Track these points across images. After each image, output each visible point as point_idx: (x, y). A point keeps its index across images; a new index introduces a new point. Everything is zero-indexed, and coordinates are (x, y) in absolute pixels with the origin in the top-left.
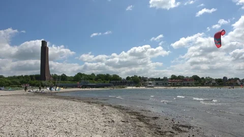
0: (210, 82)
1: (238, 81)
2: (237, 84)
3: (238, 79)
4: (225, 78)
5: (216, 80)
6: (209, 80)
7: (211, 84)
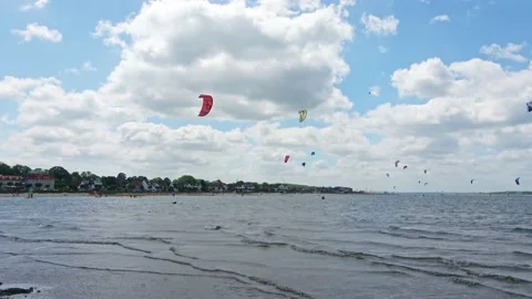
0: (90, 184)
1: (144, 183)
2: (142, 187)
3: (145, 178)
4: (121, 176)
5: (104, 179)
6: (88, 178)
7: (93, 187)
